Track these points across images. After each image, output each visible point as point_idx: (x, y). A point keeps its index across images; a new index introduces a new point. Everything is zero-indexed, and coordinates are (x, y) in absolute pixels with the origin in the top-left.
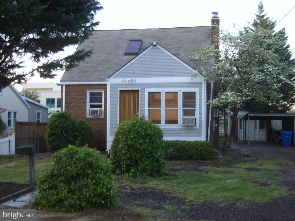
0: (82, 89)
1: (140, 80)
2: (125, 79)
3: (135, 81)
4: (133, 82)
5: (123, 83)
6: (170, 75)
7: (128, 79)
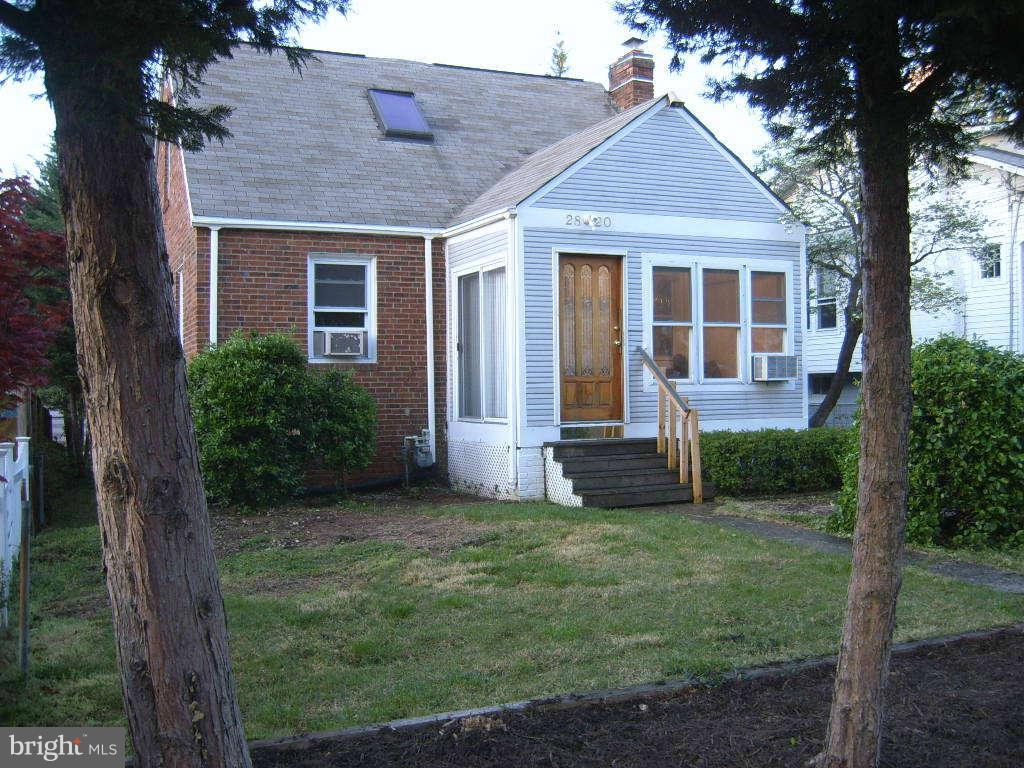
0: (289, 248)
1: (626, 222)
2: (574, 214)
3: (607, 223)
4: (603, 229)
5: (570, 227)
6: (713, 212)
7: (585, 216)
